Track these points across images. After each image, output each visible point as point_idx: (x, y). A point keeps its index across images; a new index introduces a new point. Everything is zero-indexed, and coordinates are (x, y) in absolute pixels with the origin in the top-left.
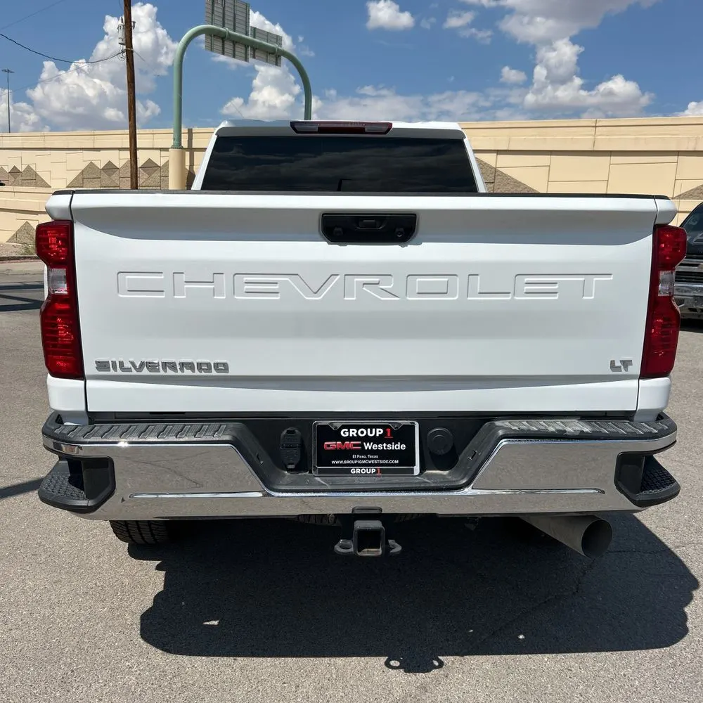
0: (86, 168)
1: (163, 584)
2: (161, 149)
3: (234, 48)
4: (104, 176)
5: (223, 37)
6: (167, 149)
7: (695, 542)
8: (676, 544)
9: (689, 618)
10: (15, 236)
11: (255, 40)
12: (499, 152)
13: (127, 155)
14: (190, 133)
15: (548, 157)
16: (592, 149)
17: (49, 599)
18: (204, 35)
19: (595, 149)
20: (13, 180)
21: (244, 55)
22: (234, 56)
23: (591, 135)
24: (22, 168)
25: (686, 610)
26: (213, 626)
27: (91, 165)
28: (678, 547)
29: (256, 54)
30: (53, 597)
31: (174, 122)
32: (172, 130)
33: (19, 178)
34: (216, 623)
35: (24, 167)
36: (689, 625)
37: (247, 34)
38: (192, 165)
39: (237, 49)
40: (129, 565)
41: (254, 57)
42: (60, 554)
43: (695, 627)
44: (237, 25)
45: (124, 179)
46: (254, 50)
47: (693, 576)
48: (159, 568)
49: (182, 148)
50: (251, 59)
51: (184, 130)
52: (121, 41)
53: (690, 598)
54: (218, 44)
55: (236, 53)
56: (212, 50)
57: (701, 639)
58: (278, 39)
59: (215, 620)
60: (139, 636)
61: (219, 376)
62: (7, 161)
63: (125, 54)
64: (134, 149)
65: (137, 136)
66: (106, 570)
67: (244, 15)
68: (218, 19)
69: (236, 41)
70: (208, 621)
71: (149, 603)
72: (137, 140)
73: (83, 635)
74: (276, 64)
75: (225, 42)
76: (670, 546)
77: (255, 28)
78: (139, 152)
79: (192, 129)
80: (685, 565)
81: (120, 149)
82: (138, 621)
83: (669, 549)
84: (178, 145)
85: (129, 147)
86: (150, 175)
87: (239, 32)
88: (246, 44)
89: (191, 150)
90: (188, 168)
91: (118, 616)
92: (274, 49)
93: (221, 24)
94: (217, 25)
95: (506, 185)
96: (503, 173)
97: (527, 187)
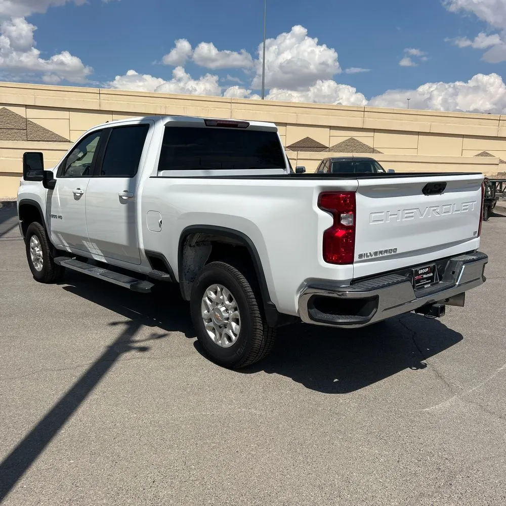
12: (27, 106)
16: (99, 109)
61: (392, 254)
95: (36, 132)
96: (33, 123)
97: (53, 134)
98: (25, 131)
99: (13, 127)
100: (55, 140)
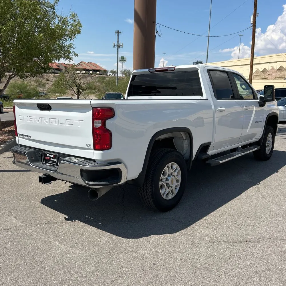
4: (262, 74)
27: (257, 71)
45: (270, 75)
52: (251, 22)
63: (252, 27)
81: (269, 63)
86: (281, 73)
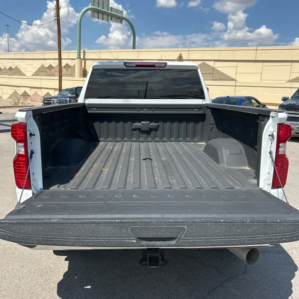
0: (40, 67)
1: (67, 267)
2: (72, 59)
3: (103, 16)
4: (48, 70)
5: (98, 12)
6: (74, 59)
7: (296, 247)
8: (288, 248)
9: (293, 285)
10: (11, 96)
11: (112, 12)
12: (215, 61)
13: (57, 62)
14: (84, 52)
15: (236, 63)
16: (255, 60)
17: (19, 276)
18: (90, 11)
19: (256, 59)
20: (10, 72)
21: (107, 19)
22: (103, 20)
23: (255, 54)
24: (13, 67)
25: (292, 281)
26: (88, 289)
27: (43, 66)
28: (289, 250)
29: (112, 18)
30: (20, 274)
31: (77, 47)
32: (76, 51)
33: (12, 71)
34: (89, 287)
35: (15, 67)
36: (293, 289)
37: (108, 10)
38: (85, 66)
39: (104, 17)
40: (53, 258)
41: (111, 20)
42: (24, 252)
43: (296, 290)
44: (104, 6)
45: (56, 72)
46: (111, 17)
47: (295, 264)
48: (66, 260)
49: (81, 59)
50: (110, 21)
51: (82, 51)
52: (55, 15)
53: (294, 276)
54: (96, 14)
55: (104, 18)
56: (93, 17)
57: (298, 296)
58: (122, 12)
59: (89, 286)
60: (57, 294)
62: (7, 64)
63: (56, 20)
64: (60, 59)
65: (62, 53)
66: (44, 261)
67: (107, 2)
68: (96, 4)
69: (103, 13)
70: (86, 286)
71: (61, 278)
72: (62, 55)
73: (33, 293)
74: (121, 23)
75: (99, 14)
76: (286, 249)
77: (112, 8)
78: (62, 61)
79: (85, 51)
80: (292, 259)
81: (55, 59)
82: (56, 286)
83: (285, 251)
84: (79, 58)
85: (58, 58)
86: (67, 70)
87: (105, 9)
88: (108, 14)
89: (85, 59)
90: (83, 67)
91: (48, 284)
92: (120, 16)
93: (97, 6)
94: (96, 6)
95: (218, 75)
96: (217, 70)
97: (227, 76)
98: (212, 75)
99: (206, 73)
100: (227, 79)
